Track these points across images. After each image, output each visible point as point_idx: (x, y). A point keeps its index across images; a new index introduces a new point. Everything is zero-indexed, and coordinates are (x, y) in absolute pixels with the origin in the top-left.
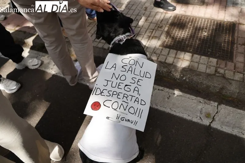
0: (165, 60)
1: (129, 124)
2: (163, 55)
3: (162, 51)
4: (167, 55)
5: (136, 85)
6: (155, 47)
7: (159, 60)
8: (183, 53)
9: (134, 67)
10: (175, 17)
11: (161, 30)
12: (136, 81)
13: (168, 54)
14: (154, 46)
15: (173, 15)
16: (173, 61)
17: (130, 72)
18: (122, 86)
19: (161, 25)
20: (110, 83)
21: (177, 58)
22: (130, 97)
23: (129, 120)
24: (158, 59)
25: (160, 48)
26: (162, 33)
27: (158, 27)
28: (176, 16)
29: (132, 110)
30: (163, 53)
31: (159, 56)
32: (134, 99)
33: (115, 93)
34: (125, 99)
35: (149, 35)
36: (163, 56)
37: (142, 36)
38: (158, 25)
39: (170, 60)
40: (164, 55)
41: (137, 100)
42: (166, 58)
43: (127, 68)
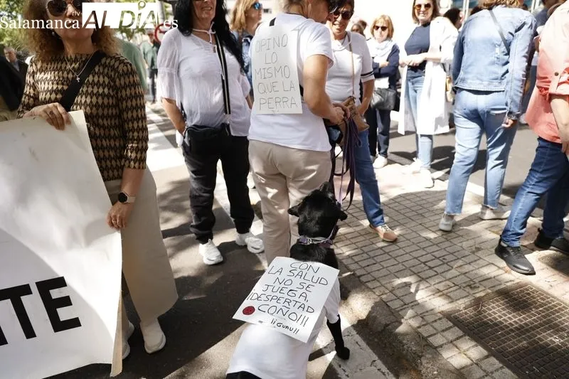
0: (429, 336)
1: (287, 332)
2: (433, 327)
3: (438, 321)
4: (440, 330)
5: (304, 290)
6: (432, 310)
7: (419, 330)
8: (474, 343)
9: (304, 272)
10: (520, 286)
11: (468, 292)
12: (305, 286)
13: (443, 331)
14: (433, 307)
15: (517, 281)
16: (443, 345)
17: (299, 277)
18: (285, 291)
19: (477, 285)
20: (270, 288)
21: (454, 345)
22: (293, 303)
23: (287, 327)
24: (419, 327)
25: (439, 314)
26: (467, 296)
27: (469, 286)
28: (526, 285)
29: (293, 317)
30: (436, 325)
31: (424, 325)
32: (298, 305)
33: (275, 298)
34: (286, 304)
35: (441, 289)
36: (431, 329)
37: (428, 285)
38: (472, 282)
39: (437, 340)
40: (435, 329)
41: (303, 306)
42: (435, 334)
43: (296, 273)
